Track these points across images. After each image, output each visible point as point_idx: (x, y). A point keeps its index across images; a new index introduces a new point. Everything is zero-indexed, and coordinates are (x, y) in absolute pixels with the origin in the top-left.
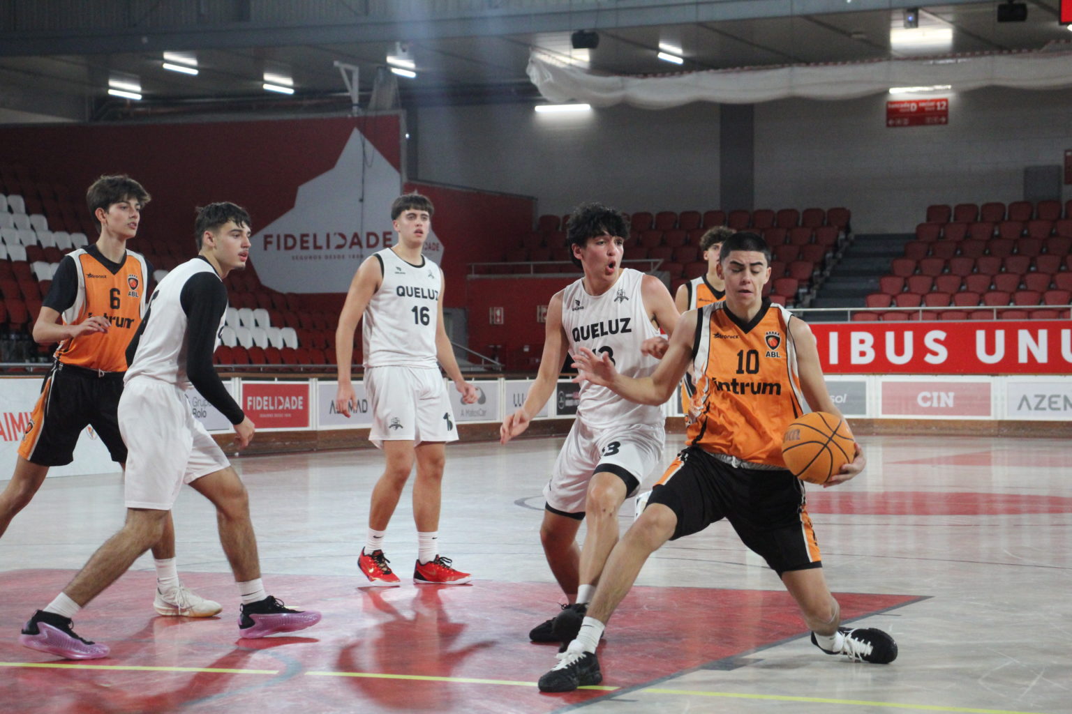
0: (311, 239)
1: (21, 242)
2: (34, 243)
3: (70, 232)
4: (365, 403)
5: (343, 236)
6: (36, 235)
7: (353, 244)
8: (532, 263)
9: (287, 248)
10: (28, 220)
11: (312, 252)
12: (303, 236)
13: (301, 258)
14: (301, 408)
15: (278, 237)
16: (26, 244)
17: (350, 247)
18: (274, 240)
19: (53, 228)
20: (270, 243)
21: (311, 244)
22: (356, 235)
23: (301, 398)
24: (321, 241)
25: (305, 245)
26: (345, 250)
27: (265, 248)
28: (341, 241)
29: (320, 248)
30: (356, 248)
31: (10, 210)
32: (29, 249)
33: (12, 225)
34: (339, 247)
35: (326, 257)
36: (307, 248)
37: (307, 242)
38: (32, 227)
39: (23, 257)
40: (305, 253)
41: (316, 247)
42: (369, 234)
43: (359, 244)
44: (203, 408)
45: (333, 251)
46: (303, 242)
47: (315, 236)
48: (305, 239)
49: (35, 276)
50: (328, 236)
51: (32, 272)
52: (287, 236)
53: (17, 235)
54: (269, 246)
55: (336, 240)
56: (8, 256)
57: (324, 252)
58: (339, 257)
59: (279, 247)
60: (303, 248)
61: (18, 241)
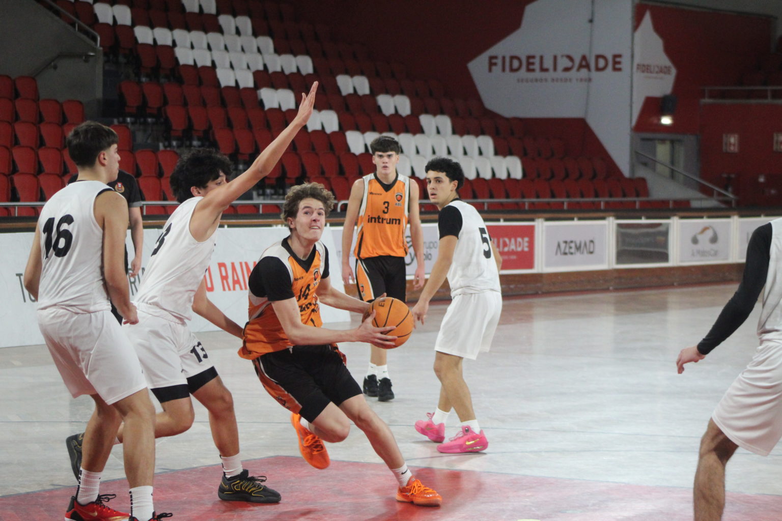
0: (537, 61)
1: (248, 67)
2: (261, 68)
3: (295, 54)
4: (592, 244)
5: (570, 58)
6: (263, 59)
7: (581, 66)
8: (770, 88)
9: (512, 70)
10: (255, 42)
11: (538, 74)
12: (529, 57)
13: (527, 81)
14: (526, 249)
15: (504, 58)
16: (253, 69)
17: (578, 70)
18: (499, 61)
19: (278, 51)
20: (495, 64)
21: (537, 66)
22: (584, 58)
23: (526, 239)
24: (548, 64)
25: (531, 67)
26: (573, 73)
27: (490, 70)
28: (569, 64)
29: (546, 70)
30: (584, 71)
31: (238, 32)
32: (256, 74)
33: (239, 49)
34: (567, 69)
35: (553, 80)
36: (533, 70)
37: (533, 64)
38: (259, 50)
39: (251, 84)
40: (530, 75)
41: (543, 70)
42: (598, 57)
43: (588, 66)
44: (428, 250)
45: (560, 74)
46: (529, 64)
47: (542, 58)
48: (531, 60)
49: (261, 103)
50: (555, 58)
51: (259, 98)
52: (513, 58)
53: (245, 59)
54: (494, 68)
55: (563, 63)
56: (237, 82)
57: (551, 74)
58: (566, 80)
59: (504, 70)
60: (529, 70)
61: (245, 66)
